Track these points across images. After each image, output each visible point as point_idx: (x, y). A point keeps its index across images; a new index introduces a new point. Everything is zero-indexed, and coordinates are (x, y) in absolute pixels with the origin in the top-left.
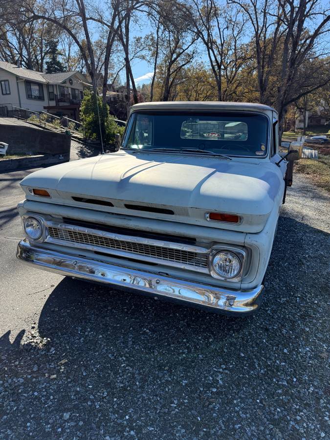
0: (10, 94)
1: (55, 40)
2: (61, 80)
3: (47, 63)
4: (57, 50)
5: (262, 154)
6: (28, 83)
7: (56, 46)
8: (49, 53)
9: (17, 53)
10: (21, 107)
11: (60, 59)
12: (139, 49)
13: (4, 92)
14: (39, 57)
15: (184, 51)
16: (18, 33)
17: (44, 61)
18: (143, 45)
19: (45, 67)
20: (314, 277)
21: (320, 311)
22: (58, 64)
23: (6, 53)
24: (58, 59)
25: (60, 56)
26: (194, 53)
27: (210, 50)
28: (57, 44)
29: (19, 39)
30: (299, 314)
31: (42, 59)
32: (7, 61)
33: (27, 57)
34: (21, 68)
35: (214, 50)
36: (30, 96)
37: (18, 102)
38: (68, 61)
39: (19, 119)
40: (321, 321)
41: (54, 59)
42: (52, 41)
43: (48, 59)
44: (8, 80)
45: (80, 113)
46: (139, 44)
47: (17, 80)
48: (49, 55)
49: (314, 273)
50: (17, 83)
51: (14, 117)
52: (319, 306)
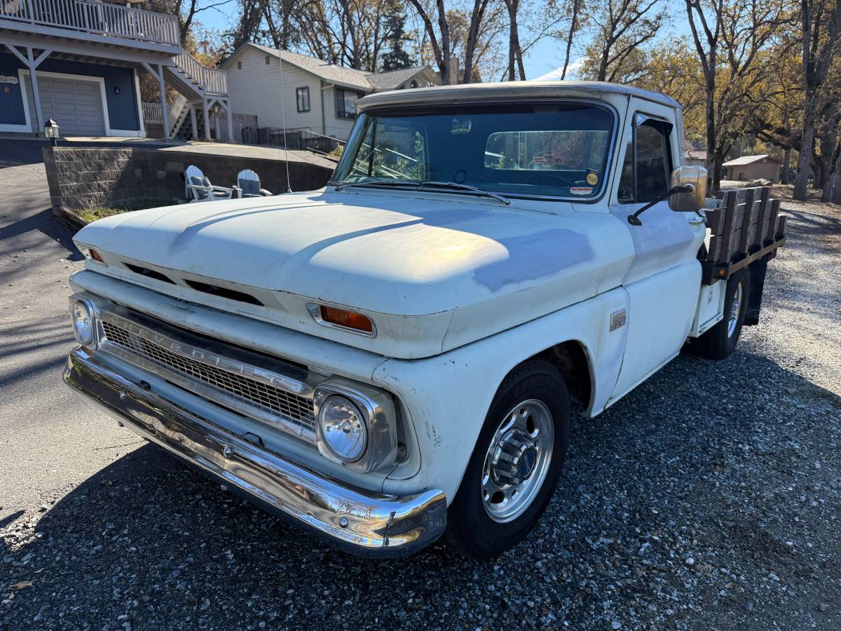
0: (309, 111)
1: (401, 15)
2: (396, 83)
3: (385, 55)
4: (403, 32)
5: (588, 192)
6: (341, 90)
7: (402, 25)
8: (389, 38)
9: (337, 41)
10: (324, 134)
11: (408, 47)
12: (552, 20)
13: (301, 109)
14: (372, 48)
15: (639, 14)
16: (342, 11)
17: (381, 52)
18: (560, 11)
19: (380, 62)
20: (731, 499)
21: (688, 586)
22: (404, 56)
23: (319, 43)
24: (403, 48)
25: (408, 43)
26: (659, 18)
27: (694, 10)
28: (404, 22)
29: (343, 17)
30: (619, 584)
31: (377, 48)
32: (321, 57)
33: (352, 48)
34: (333, 66)
35: (703, 8)
36: (342, 114)
37: (321, 124)
38: (422, 51)
39: (314, 152)
40: (670, 612)
41: (397, 48)
42: (395, 18)
43: (386, 49)
44: (307, 88)
45: (417, 142)
46: (554, 11)
47: (322, 86)
48: (389, 42)
49: (736, 491)
50: (322, 91)
51: (308, 150)
52: (693, 573)
